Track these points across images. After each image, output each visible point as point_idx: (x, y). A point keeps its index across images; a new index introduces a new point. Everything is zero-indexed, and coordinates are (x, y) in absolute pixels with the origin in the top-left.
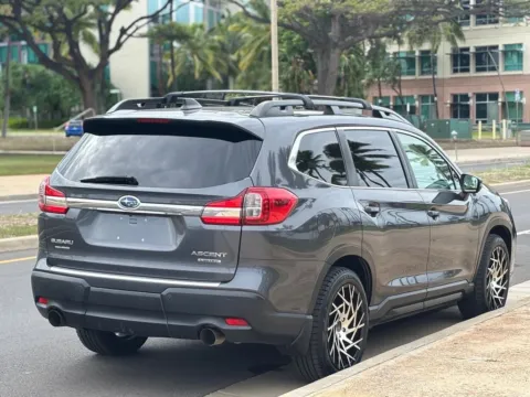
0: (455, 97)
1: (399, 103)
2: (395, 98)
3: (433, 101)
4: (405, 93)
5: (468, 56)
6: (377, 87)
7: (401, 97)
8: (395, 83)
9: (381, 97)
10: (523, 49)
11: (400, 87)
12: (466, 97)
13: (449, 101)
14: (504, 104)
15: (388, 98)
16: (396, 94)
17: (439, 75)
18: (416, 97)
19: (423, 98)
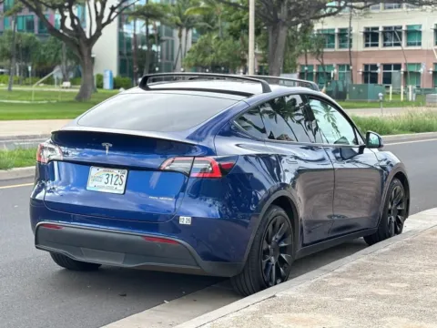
0: (366, 66)
1: (321, 70)
2: (318, 66)
3: (348, 69)
4: (326, 62)
5: (377, 34)
6: (304, 57)
7: (323, 65)
8: (319, 54)
9: (307, 66)
10: (422, 29)
11: (322, 57)
12: (375, 67)
13: (361, 69)
14: (405, 73)
15: (312, 66)
16: (319, 63)
17: (354, 49)
18: (334, 66)
19: (341, 66)
